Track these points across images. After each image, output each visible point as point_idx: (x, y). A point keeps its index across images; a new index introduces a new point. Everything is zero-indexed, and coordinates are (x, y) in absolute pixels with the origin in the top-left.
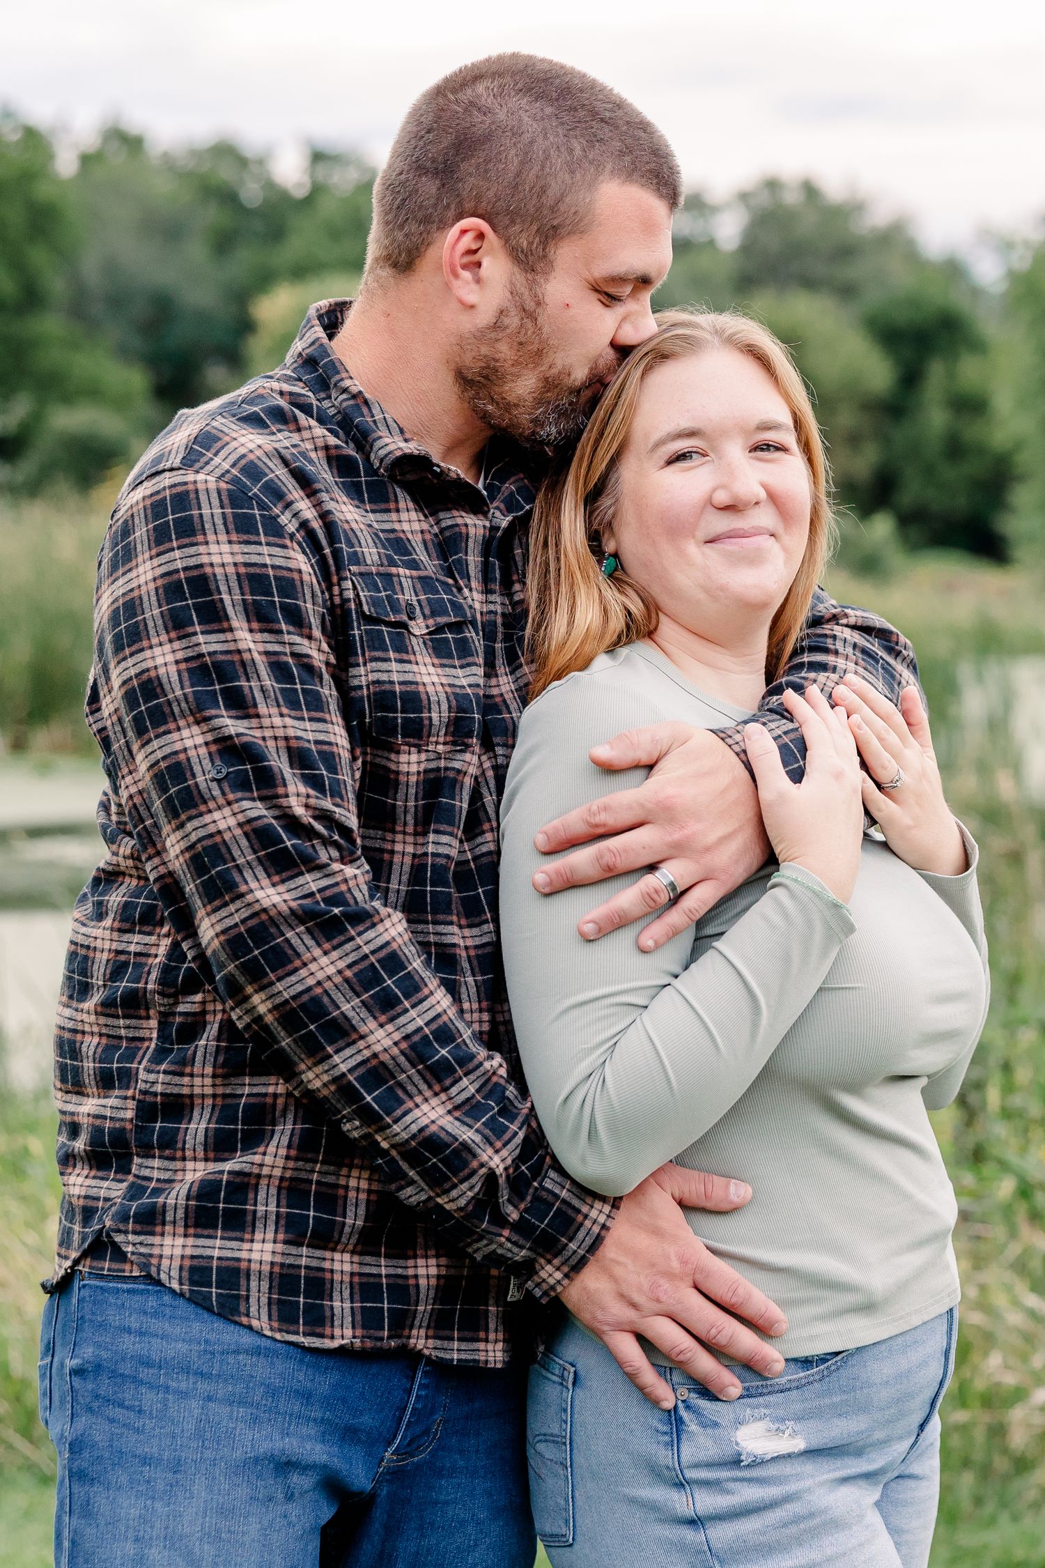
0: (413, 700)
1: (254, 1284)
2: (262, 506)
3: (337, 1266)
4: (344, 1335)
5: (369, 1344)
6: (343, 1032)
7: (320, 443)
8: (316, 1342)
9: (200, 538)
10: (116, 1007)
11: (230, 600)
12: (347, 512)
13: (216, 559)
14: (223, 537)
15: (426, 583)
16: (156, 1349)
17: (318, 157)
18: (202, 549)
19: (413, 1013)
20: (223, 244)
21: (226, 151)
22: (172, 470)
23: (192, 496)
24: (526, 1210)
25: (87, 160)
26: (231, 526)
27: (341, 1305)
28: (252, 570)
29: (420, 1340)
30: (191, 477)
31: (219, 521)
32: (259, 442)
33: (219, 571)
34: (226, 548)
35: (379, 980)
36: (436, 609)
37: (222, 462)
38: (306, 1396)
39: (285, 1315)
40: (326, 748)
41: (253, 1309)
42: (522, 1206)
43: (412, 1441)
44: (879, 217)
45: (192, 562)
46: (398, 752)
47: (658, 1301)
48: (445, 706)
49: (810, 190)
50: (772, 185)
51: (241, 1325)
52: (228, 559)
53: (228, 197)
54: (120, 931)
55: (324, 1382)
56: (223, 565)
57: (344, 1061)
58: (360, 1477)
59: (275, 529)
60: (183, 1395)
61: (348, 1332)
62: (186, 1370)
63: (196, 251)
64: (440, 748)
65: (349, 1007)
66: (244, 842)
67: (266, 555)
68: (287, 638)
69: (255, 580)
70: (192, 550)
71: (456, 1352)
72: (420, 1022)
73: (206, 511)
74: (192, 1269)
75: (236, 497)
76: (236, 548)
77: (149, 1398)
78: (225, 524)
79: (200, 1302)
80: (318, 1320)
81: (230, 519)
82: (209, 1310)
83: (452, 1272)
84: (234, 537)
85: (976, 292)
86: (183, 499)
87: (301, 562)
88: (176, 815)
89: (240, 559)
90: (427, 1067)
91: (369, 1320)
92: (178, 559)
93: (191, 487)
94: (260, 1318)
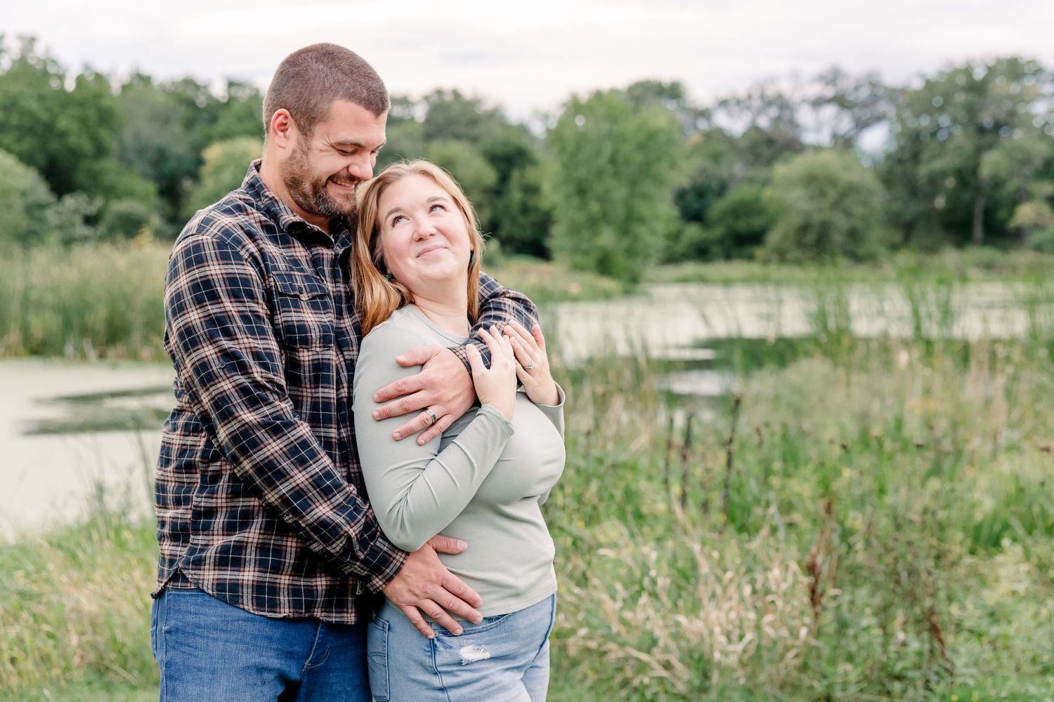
0: (303, 328)
1: (245, 590)
2: (232, 248)
3: (282, 582)
4: (285, 611)
5: (296, 615)
6: (282, 475)
7: (258, 220)
8: (273, 615)
9: (206, 264)
10: (182, 469)
11: (221, 289)
12: (271, 248)
13: (213, 272)
14: (216, 262)
15: (308, 278)
16: (202, 620)
17: (231, 84)
18: (207, 268)
19: (314, 466)
20: (189, 125)
21: (189, 82)
22: (192, 235)
23: (201, 245)
24: (367, 554)
25: (125, 88)
26: (219, 258)
27: (284, 598)
28: (229, 276)
29: (318, 613)
30: (200, 238)
31: (213, 256)
32: (230, 221)
33: (215, 277)
34: (217, 267)
35: (299, 452)
36: (312, 289)
37: (214, 230)
38: (270, 639)
39: (259, 603)
40: (268, 351)
41: (245, 601)
42: (366, 553)
43: (317, 657)
44: (488, 105)
45: (203, 274)
46: (298, 352)
47: (426, 593)
48: (317, 330)
49: (456, 95)
50: (439, 92)
51: (240, 608)
52: (218, 272)
53: (191, 104)
54: (184, 435)
55: (278, 633)
56: (217, 275)
57: (284, 488)
58: (294, 673)
59: (238, 257)
60: (215, 640)
61: (287, 610)
62: (216, 629)
63: (177, 128)
64: (318, 349)
65: (285, 464)
66: (236, 394)
67: (235, 269)
68: (247, 304)
69: (231, 280)
70: (202, 269)
71: (334, 618)
72: (317, 470)
73: (207, 252)
74: (218, 584)
75: (221, 244)
76: (222, 267)
77: (200, 642)
78: (216, 257)
79: (221, 599)
80: (274, 605)
81: (218, 254)
82: (226, 602)
83: (332, 583)
84: (220, 262)
85: (533, 139)
86: (197, 247)
87: (251, 271)
88: (205, 385)
89: (224, 271)
90: (321, 490)
91: (296, 605)
92: (197, 273)
93: (201, 242)
94: (249, 606)
